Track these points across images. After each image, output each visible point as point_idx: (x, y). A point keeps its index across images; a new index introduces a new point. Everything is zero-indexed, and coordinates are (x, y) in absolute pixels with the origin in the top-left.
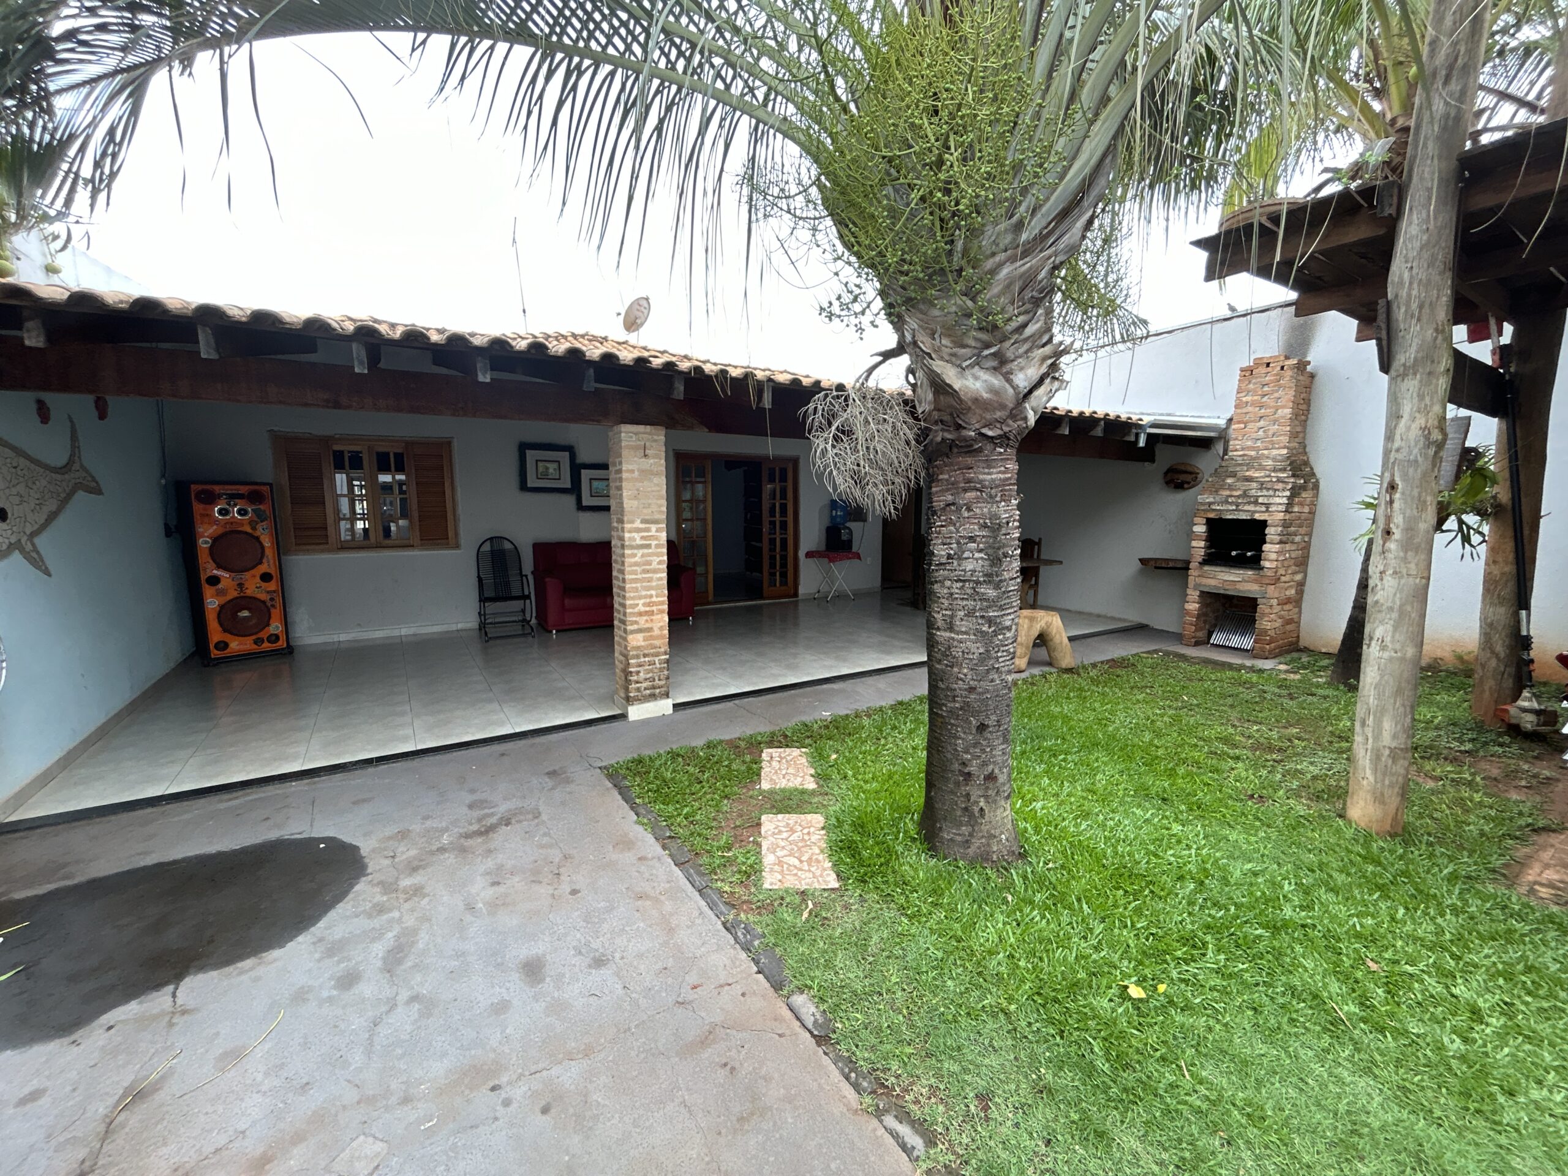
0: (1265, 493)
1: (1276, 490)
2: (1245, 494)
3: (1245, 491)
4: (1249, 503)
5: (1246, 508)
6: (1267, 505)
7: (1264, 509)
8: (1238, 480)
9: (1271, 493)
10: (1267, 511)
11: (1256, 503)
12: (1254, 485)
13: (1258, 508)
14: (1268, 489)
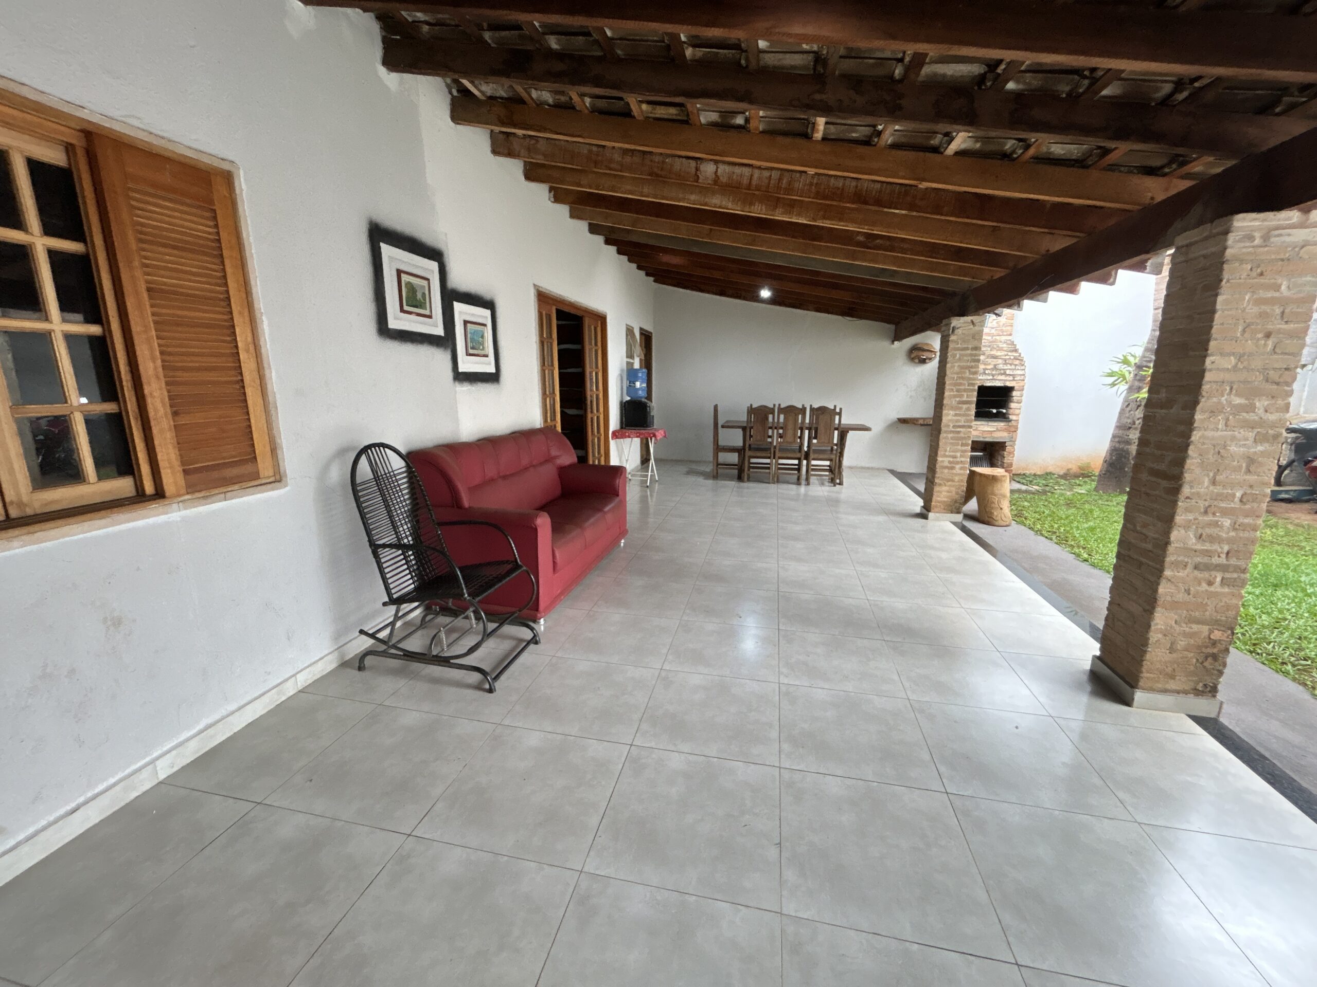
0: (1009, 367)
1: (1016, 365)
2: (995, 367)
3: (995, 365)
4: (1002, 374)
5: (1000, 377)
6: (1014, 376)
7: (1011, 378)
8: (988, 357)
9: (1013, 367)
10: (1014, 380)
11: (1005, 374)
12: (1000, 361)
13: (1008, 378)
14: (1011, 365)
